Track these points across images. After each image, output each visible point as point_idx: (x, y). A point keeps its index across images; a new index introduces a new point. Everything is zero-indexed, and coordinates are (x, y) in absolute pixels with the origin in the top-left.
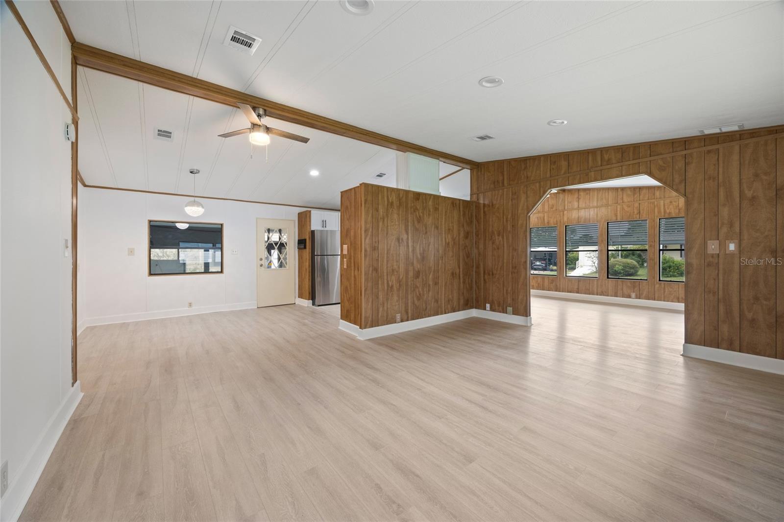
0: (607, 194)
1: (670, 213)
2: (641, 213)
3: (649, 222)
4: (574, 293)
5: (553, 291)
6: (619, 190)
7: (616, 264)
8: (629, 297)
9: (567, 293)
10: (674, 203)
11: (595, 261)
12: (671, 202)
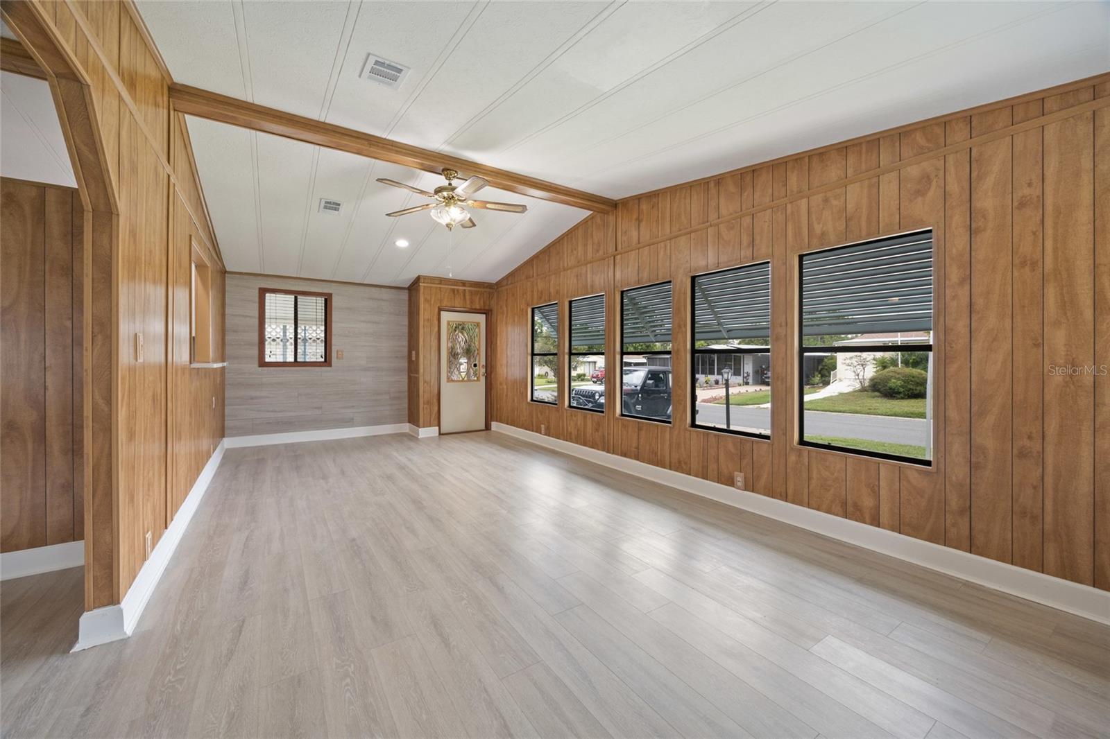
0: (688, 201)
1: (823, 234)
2: (757, 242)
3: (773, 268)
4: (630, 458)
5: (598, 449)
6: (712, 185)
7: (892, 377)
8: (730, 482)
9: (619, 457)
10: (835, 202)
11: (859, 371)
12: (826, 200)
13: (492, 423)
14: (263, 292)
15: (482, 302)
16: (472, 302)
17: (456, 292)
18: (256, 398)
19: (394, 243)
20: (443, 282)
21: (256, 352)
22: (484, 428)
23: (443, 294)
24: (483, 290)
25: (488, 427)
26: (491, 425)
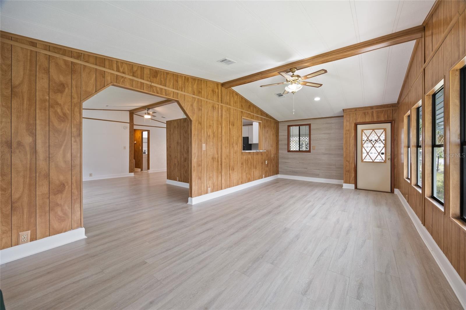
13: (395, 189)
14: (289, 126)
15: (386, 116)
16: (378, 117)
17: (366, 114)
18: (288, 162)
19: (314, 99)
20: (357, 110)
21: (286, 147)
22: (390, 191)
23: (357, 116)
24: (388, 109)
25: (392, 191)
26: (394, 190)
